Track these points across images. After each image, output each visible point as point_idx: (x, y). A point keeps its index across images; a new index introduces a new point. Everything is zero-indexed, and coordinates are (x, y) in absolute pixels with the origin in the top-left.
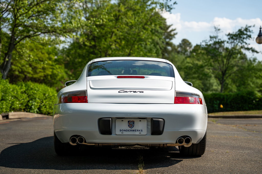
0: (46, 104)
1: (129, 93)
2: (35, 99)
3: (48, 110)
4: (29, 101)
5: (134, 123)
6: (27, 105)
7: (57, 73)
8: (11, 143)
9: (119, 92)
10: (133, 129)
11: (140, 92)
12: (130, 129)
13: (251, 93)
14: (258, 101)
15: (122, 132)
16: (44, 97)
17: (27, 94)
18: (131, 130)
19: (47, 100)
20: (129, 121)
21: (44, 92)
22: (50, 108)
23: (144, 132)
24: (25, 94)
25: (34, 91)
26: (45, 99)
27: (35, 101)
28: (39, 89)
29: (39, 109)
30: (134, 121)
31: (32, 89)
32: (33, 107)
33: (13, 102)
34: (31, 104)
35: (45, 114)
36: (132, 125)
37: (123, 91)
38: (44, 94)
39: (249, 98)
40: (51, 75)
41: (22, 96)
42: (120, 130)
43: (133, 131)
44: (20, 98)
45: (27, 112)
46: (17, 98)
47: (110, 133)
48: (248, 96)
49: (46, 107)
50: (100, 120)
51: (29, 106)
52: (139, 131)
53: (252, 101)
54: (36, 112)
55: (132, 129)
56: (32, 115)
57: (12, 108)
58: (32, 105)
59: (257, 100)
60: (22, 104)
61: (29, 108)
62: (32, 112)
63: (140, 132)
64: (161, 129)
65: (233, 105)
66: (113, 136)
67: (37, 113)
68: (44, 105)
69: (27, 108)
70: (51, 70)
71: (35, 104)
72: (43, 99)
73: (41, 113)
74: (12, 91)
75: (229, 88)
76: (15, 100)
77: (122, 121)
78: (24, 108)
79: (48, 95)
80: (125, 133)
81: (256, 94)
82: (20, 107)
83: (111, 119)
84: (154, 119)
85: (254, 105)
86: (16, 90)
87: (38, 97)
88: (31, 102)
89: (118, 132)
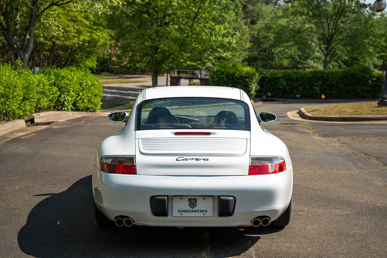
0: (83, 97)
1: (190, 162)
2: (69, 92)
3: (86, 105)
4: (60, 96)
5: (196, 202)
6: (58, 101)
7: (97, 37)
8: (40, 193)
9: (177, 160)
10: (195, 209)
11: (204, 160)
12: (191, 209)
13: (366, 70)
14: (375, 81)
15: (180, 213)
16: (81, 88)
17: (58, 87)
18: (192, 211)
19: (84, 92)
21: (81, 81)
22: (89, 101)
23: (210, 213)
24: (55, 86)
25: (66, 82)
26: (81, 91)
27: (68, 95)
28: (73, 78)
29: (74, 104)
30: (195, 199)
31: (63, 77)
32: (65, 103)
33: (39, 100)
34: (64, 99)
35: (82, 111)
37: (182, 159)
38: (81, 84)
39: (364, 77)
40: (89, 42)
41: (51, 90)
42: (179, 211)
43: (195, 211)
44: (48, 93)
45: (58, 110)
46: (44, 93)
47: (166, 215)
48: (362, 74)
49: (83, 102)
50: (152, 198)
51: (60, 102)
52: (203, 211)
53: (368, 80)
54: (70, 110)
55: (193, 209)
56: (65, 114)
57: (38, 107)
58: (65, 101)
59: (374, 79)
60: (51, 100)
61: (61, 105)
62: (65, 110)
63: (204, 213)
64: (231, 210)
65: (340, 87)
66: (169, 217)
67: (72, 110)
68: (80, 99)
69: (58, 105)
70: (89, 34)
71: (69, 99)
72: (79, 91)
73: (77, 110)
74: (38, 85)
75: (337, 54)
76: (41, 96)
77: (181, 199)
78: (55, 104)
79: (86, 85)
80: (185, 214)
81: (372, 71)
82: (48, 104)
83: (166, 198)
84: (222, 198)
85: (370, 86)
86: (43, 83)
87: (72, 89)
88: (63, 96)
89: (176, 214)
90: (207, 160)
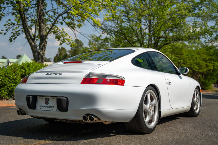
9: (46, 74)
10: (48, 105)
12: (46, 105)
15: (41, 107)
20: (46, 99)
23: (55, 109)
30: (49, 99)
36: (47, 102)
37: (49, 74)
42: (40, 106)
43: (48, 107)
63: (52, 108)
66: (36, 110)
77: (42, 98)
80: (43, 109)
83: (31, 96)
90: (61, 74)
